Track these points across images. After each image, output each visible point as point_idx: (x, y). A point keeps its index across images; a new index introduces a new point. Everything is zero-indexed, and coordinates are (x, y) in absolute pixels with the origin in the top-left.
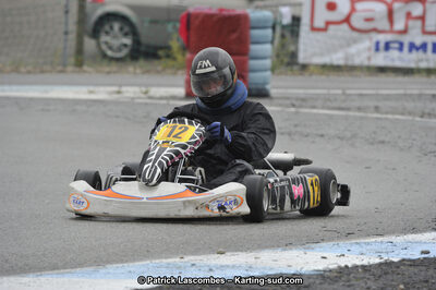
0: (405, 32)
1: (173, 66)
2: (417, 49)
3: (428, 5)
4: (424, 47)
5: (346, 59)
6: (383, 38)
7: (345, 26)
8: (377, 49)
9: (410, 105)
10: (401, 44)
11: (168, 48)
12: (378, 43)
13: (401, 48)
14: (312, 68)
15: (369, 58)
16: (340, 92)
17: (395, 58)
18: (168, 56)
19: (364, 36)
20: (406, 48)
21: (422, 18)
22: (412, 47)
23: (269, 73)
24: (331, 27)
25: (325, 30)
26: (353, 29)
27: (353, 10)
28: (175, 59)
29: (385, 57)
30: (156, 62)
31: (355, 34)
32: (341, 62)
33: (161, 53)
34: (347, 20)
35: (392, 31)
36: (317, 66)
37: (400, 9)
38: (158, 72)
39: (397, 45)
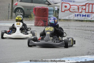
0: (81, 12)
2: (84, 16)
3: (86, 6)
4: (85, 15)
5: (69, 18)
6: (77, 14)
7: (69, 11)
8: (75, 16)
9: (83, 28)
10: (81, 15)
11: (31, 15)
12: (75, 15)
13: (80, 16)
14: (61, 20)
15: (74, 18)
16: (68, 25)
17: (79, 18)
18: (31, 17)
19: (73, 13)
20: (82, 16)
21: (85, 9)
22: (83, 16)
24: (66, 11)
25: (64, 12)
27: (70, 7)
28: (32, 18)
29: (77, 18)
30: (28, 18)
31: (71, 13)
32: (68, 19)
33: (29, 16)
34: (69, 10)
35: (79, 12)
36: (62, 19)
37: (80, 7)
38: (29, 20)
39: (80, 15)
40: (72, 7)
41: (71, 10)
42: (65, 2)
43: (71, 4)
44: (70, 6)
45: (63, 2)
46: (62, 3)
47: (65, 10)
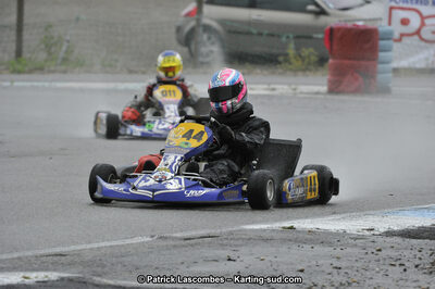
1: (291, 70)
7: (416, 37)
11: (287, 55)
18: (287, 60)
23: (390, 75)
25: (399, 40)
26: (422, 39)
27: (423, 24)
28: (290, 63)
30: (278, 66)
31: (423, 44)
33: (281, 59)
34: (418, 32)
38: (280, 74)
40: (427, 21)
41: (426, 34)
42: (401, 5)
43: (426, 10)
44: (423, 18)
45: (393, 4)
46: (391, 8)
47: (402, 35)
